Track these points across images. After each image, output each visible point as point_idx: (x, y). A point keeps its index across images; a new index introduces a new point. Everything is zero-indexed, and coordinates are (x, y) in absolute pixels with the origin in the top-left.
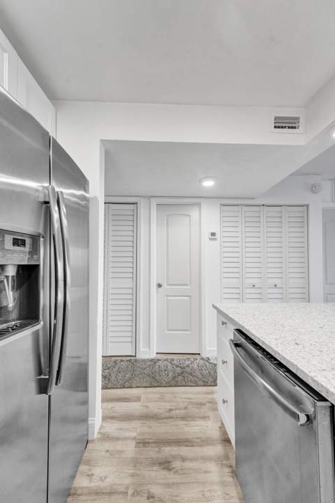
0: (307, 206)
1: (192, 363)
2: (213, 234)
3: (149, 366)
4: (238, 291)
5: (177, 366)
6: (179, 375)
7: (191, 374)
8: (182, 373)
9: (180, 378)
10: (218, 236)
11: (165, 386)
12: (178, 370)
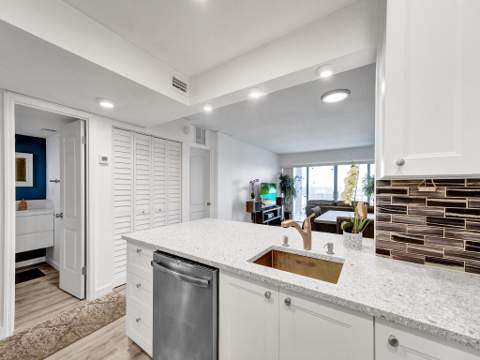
0: (181, 143)
1: (79, 313)
2: (105, 159)
3: (10, 348)
4: (128, 219)
5: (58, 326)
6: (65, 333)
7: (83, 324)
8: (70, 328)
9: (68, 336)
10: (109, 161)
11: (49, 355)
12: (63, 329)
